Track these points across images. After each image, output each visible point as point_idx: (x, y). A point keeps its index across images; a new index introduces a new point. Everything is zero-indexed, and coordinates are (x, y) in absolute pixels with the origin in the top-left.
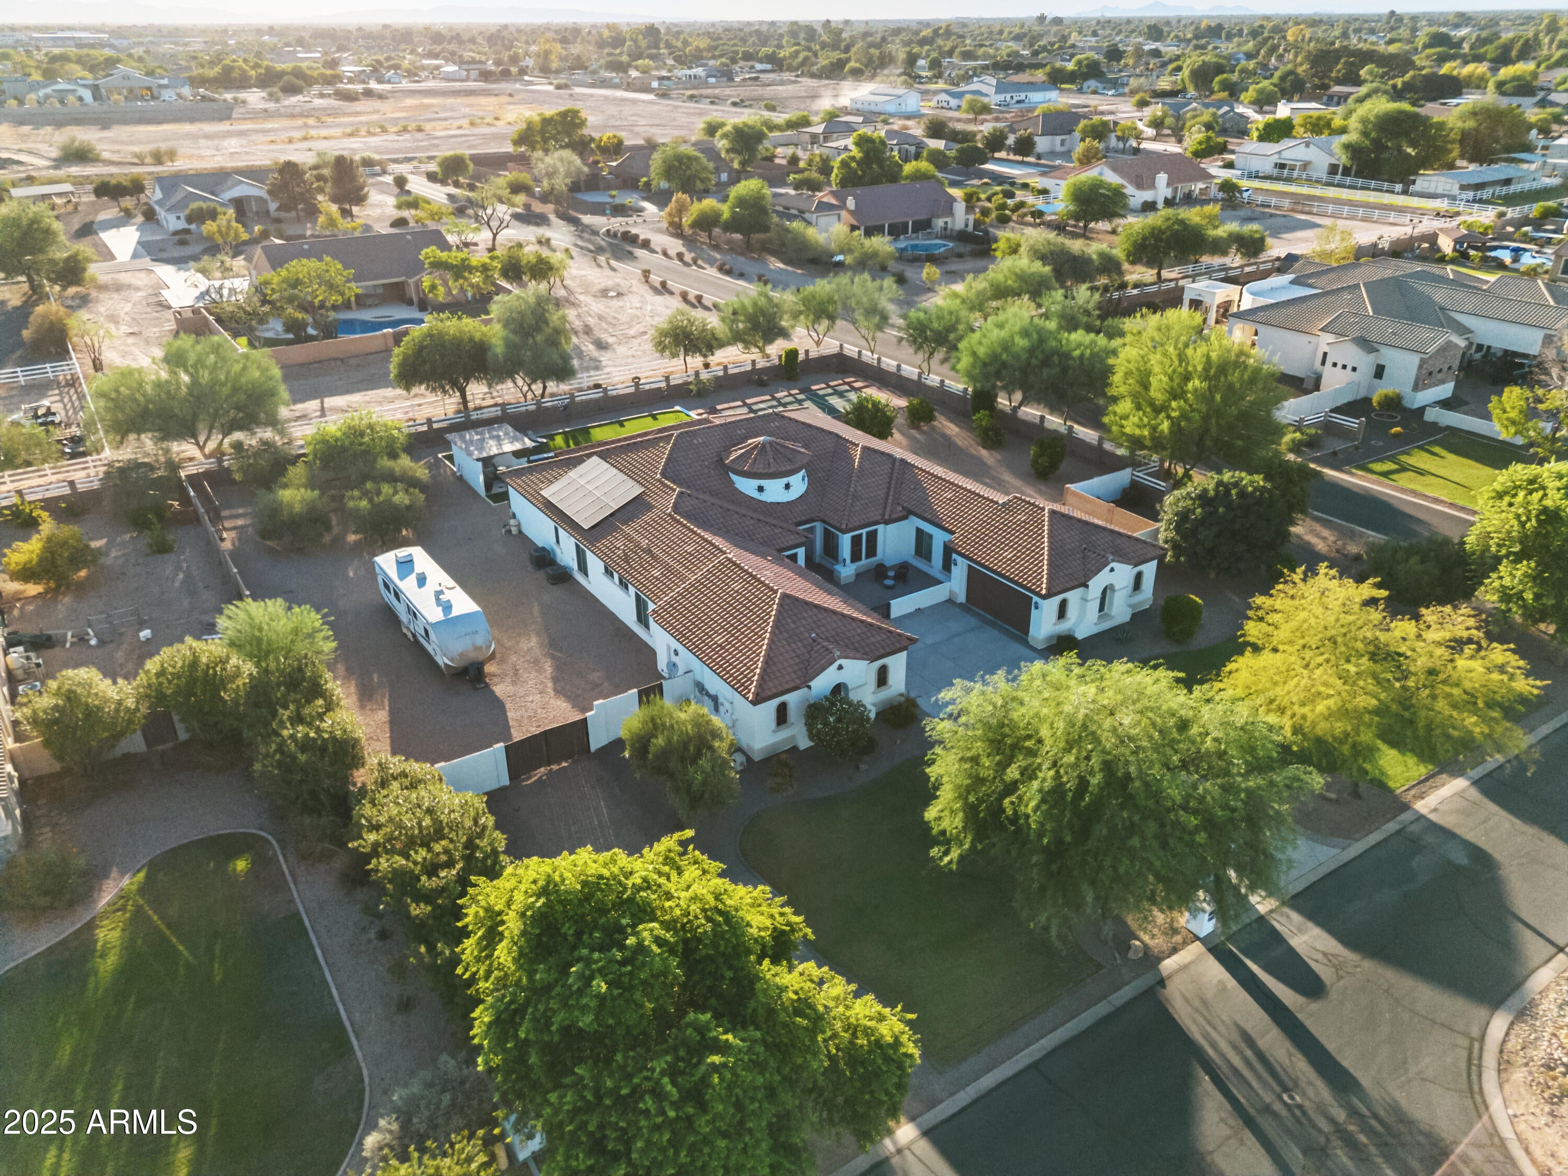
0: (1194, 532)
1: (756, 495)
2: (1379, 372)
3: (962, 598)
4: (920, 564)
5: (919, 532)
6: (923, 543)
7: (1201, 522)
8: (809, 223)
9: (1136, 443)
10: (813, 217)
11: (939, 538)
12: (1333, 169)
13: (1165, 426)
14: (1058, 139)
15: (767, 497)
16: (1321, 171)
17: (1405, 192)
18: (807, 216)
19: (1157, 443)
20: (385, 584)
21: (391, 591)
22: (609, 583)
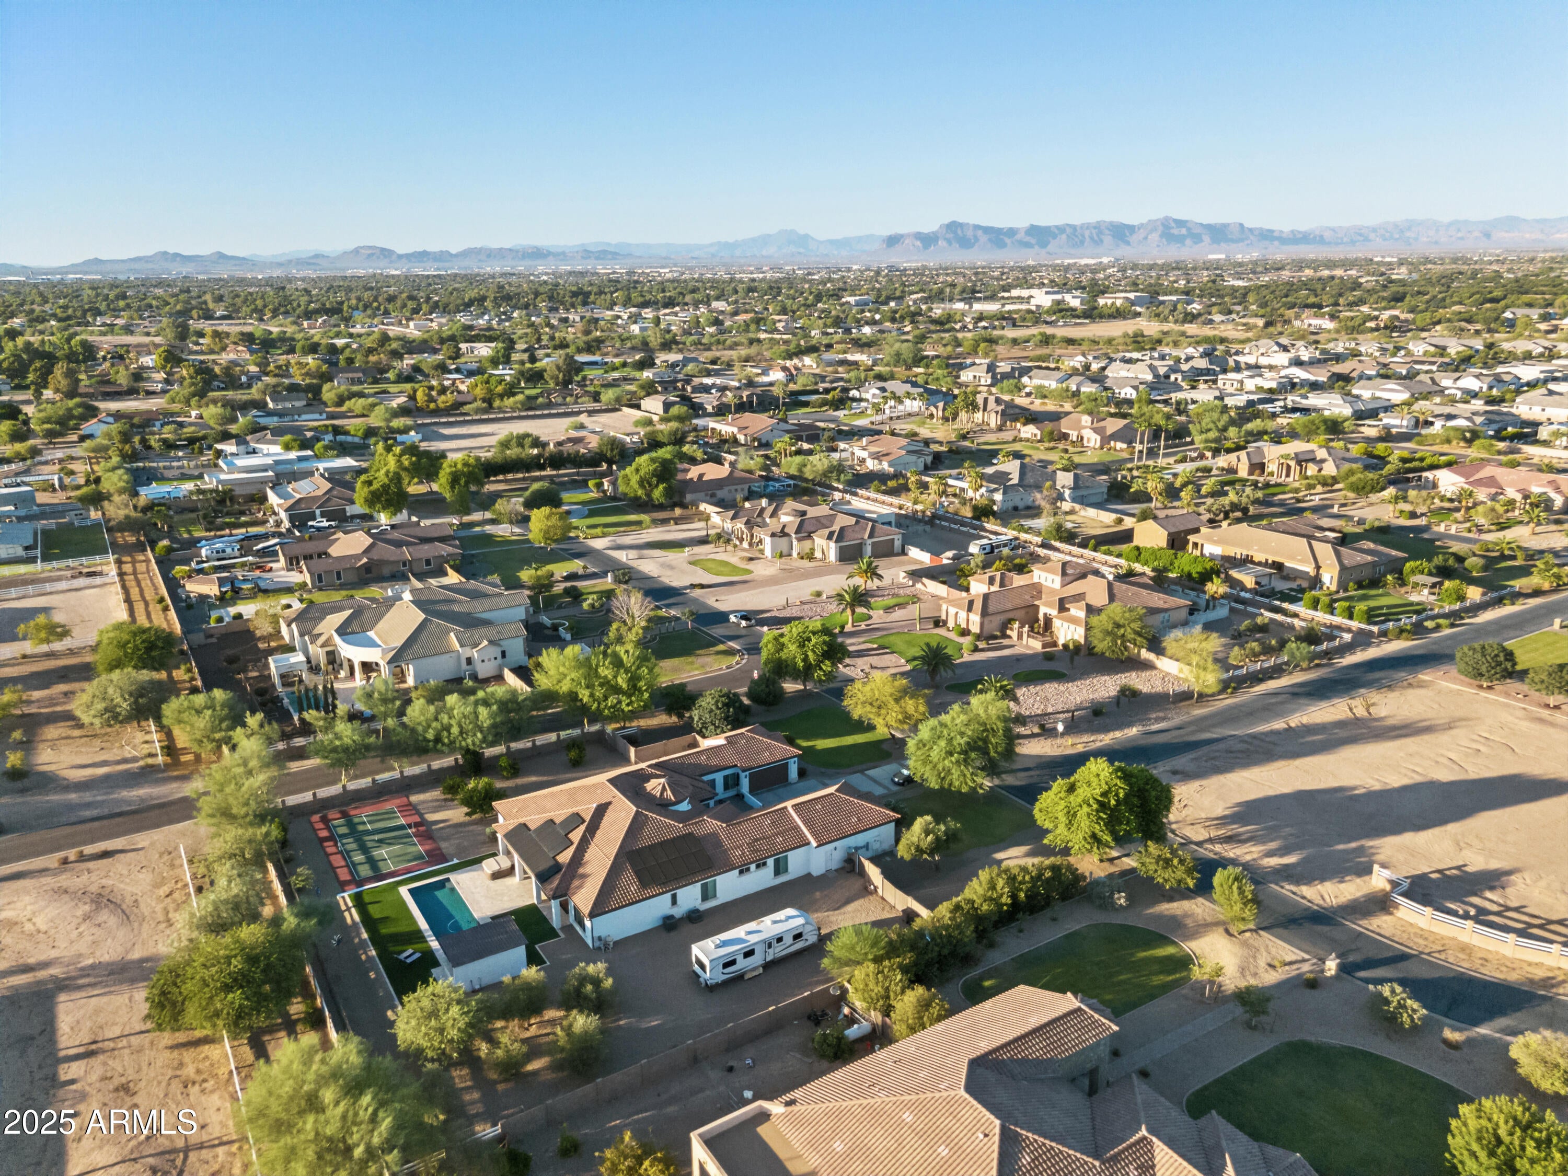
2: (503, 654)
20: (726, 965)
21: (740, 958)
22: (746, 877)
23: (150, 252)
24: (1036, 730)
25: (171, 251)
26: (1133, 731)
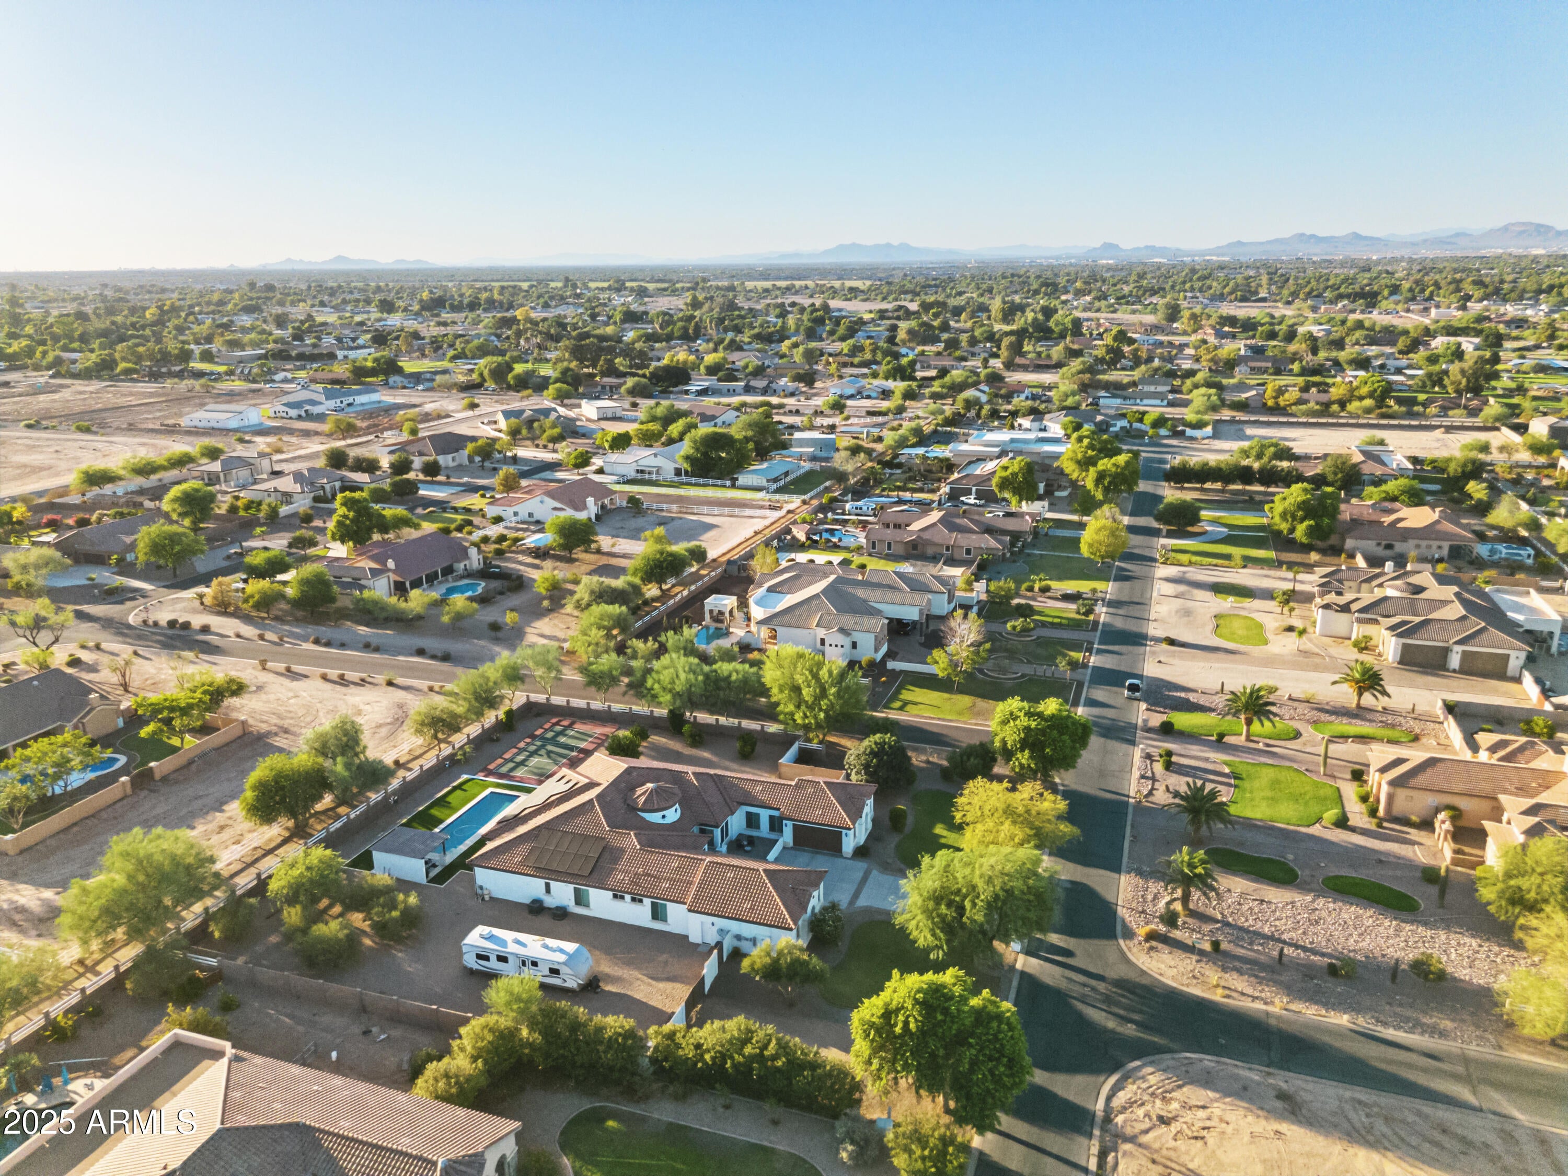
0: (875, 772)
1: (661, 821)
2: (854, 645)
3: (791, 844)
4: (754, 833)
5: (749, 815)
6: (752, 821)
7: (877, 766)
8: (364, 587)
9: (807, 728)
10: (370, 583)
11: (764, 815)
12: (678, 472)
13: (822, 715)
14: (450, 457)
15: (668, 821)
16: (670, 475)
17: (733, 486)
18: (363, 582)
19: (819, 726)
20: (479, 957)
21: (493, 958)
22: (618, 904)
23: (1286, 234)
24: (1207, 947)
25: (1308, 233)
26: (1343, 1020)
